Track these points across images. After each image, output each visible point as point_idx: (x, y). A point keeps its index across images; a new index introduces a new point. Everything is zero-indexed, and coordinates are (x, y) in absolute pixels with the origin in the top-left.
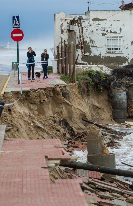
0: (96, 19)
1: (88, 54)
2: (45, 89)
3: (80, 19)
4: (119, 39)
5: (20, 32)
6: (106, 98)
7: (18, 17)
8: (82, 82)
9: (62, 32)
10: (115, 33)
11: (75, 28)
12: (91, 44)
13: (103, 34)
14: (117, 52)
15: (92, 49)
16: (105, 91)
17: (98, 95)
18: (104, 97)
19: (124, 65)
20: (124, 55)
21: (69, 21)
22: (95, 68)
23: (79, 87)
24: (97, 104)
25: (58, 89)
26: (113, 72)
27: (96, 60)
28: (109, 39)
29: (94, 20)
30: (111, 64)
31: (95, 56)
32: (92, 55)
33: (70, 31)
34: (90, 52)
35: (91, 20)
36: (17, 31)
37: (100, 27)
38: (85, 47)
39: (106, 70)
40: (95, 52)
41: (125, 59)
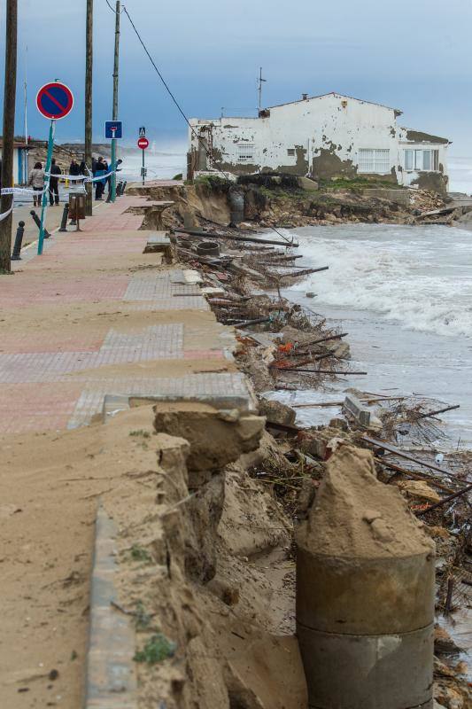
0: (228, 126)
1: (219, 161)
2: (163, 188)
3: (212, 125)
4: (251, 146)
5: (145, 140)
6: (225, 201)
7: (144, 129)
8: (200, 185)
9: (193, 138)
10: (247, 140)
11: (206, 134)
12: (222, 151)
13: (235, 142)
14: (249, 159)
15: (223, 156)
16: (225, 195)
17: (217, 199)
18: (223, 201)
19: (256, 173)
20: (255, 164)
21: (200, 128)
22: (221, 175)
23: (197, 189)
24: (215, 206)
25: (176, 189)
26: (239, 179)
27: (228, 167)
28: (241, 147)
29: (225, 127)
30: (238, 172)
31: (226, 163)
32: (223, 162)
33: (200, 137)
34: (221, 159)
35: (222, 128)
36: (143, 140)
37: (231, 134)
38: (215, 154)
39: (232, 177)
40: (226, 159)
41: (257, 167)
